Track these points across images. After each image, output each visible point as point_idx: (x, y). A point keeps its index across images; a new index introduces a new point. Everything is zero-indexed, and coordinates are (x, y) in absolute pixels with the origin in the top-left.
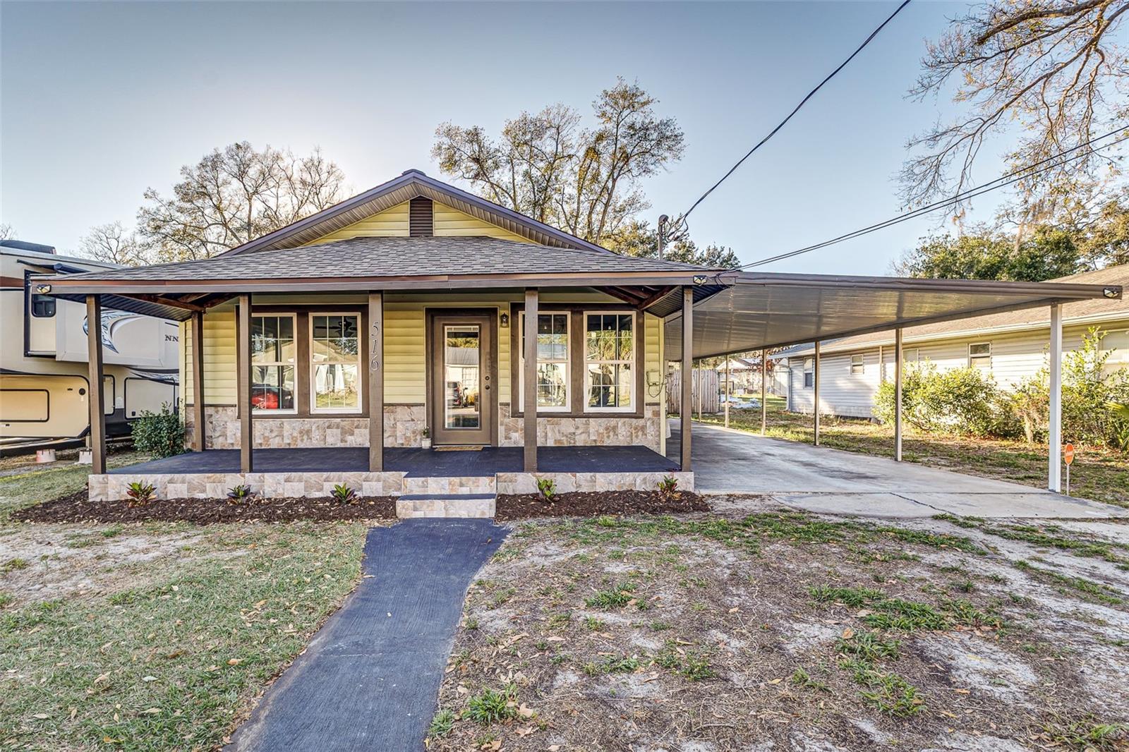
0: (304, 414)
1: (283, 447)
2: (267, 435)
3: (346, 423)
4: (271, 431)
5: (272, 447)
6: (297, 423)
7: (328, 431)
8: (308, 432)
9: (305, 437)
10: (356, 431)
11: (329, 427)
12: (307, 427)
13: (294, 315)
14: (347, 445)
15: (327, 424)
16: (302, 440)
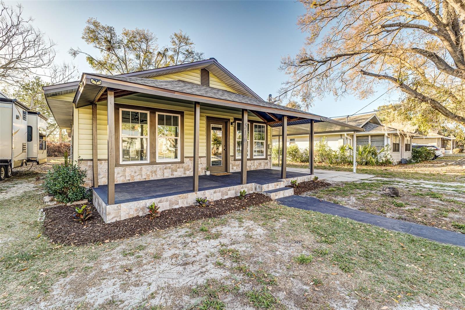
0: (153, 163)
1: (142, 180)
2: (133, 174)
3: (174, 166)
4: (135, 172)
5: (135, 181)
6: (150, 168)
7: (165, 171)
8: (155, 172)
9: (154, 174)
10: (178, 170)
11: (166, 169)
12: (154, 169)
13: (148, 113)
14: (174, 177)
15: (164, 167)
16: (152, 176)
